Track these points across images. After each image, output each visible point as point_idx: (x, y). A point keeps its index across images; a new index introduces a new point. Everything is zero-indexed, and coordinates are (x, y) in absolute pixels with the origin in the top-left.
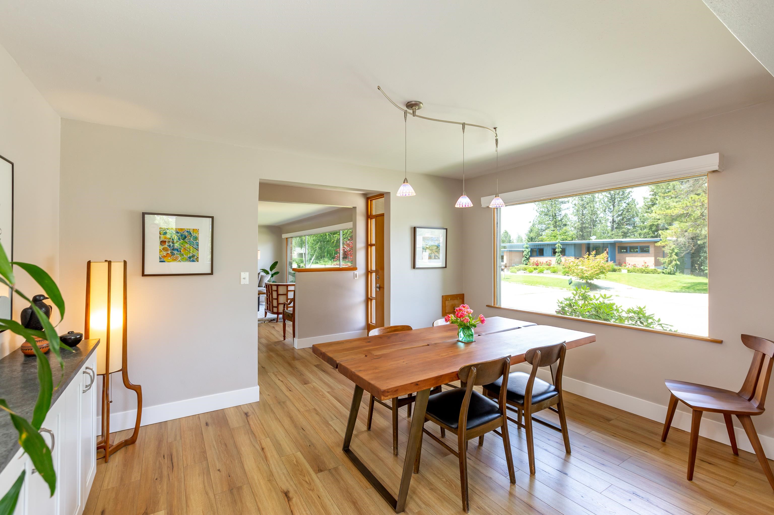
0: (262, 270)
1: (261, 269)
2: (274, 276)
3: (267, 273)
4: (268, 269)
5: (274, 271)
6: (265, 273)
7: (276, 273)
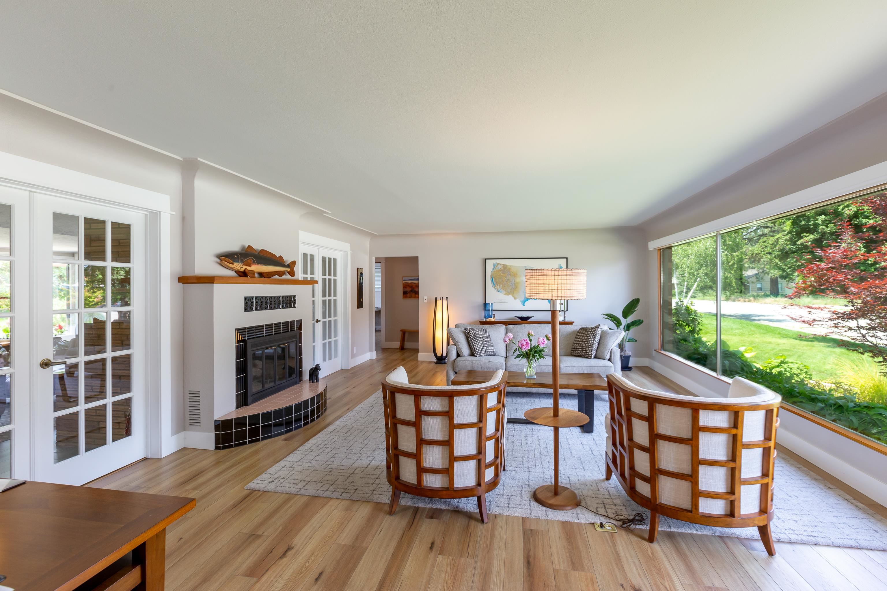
0: (607, 315)
1: (604, 314)
2: (633, 329)
3: (618, 323)
4: (619, 315)
5: (630, 319)
6: (613, 321)
7: (634, 323)
